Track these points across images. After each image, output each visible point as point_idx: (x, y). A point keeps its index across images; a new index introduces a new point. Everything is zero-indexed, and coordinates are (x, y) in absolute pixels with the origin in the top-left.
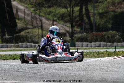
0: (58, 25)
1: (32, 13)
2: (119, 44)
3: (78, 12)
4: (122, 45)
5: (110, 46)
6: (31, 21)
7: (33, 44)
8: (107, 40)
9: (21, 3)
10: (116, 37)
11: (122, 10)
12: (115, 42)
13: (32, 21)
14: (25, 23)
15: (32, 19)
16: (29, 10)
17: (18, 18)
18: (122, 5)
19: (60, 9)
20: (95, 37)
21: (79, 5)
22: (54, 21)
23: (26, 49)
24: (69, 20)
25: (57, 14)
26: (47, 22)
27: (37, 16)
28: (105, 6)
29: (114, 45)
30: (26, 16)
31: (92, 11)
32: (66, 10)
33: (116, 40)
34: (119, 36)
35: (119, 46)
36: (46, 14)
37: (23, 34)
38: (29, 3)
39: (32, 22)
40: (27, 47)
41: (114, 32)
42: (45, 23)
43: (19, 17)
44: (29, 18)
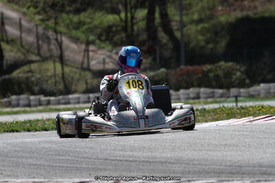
0: (99, 52)
1: (37, 26)
2: (242, 90)
3: (143, 20)
4: (249, 93)
5: (222, 96)
6: (36, 45)
7: (43, 98)
8: (214, 83)
9: (10, 5)
10: (234, 77)
11: (245, 13)
12: (233, 87)
13: (38, 45)
14: (23, 50)
15: (38, 41)
16: (30, 21)
17: (5, 38)
18: (246, 3)
19: (103, 14)
20: (185, 77)
21: (147, 4)
22: (88, 43)
23: (28, 109)
24: (124, 39)
25: (96, 27)
26: (74, 46)
27: (51, 33)
28: (205, 5)
29: (231, 94)
30: (24, 35)
31: (177, 18)
32: (116, 17)
33: (234, 82)
34: (241, 72)
35: (242, 95)
36: (71, 27)
37: (20, 75)
38: (29, 4)
39: (39, 48)
40: (29, 105)
41: (230, 64)
42: (68, 48)
43: (7, 36)
44: (31, 39)
